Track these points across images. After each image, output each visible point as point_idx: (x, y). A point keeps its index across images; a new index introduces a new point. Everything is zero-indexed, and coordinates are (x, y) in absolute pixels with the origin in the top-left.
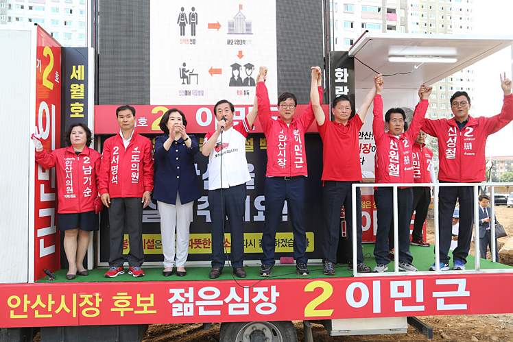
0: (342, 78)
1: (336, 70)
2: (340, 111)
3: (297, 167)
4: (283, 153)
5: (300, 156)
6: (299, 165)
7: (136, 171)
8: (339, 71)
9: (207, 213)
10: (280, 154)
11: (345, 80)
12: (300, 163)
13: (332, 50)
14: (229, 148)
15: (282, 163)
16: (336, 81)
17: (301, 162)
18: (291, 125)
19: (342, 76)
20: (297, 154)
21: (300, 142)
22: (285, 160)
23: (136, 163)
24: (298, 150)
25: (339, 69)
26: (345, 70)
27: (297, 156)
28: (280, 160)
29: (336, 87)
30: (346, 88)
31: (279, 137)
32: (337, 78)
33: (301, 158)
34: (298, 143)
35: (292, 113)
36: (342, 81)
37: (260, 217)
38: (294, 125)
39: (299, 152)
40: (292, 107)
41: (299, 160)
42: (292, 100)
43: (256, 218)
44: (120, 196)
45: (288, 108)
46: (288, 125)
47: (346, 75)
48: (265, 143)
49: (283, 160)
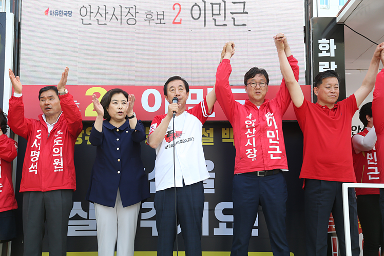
0: (328, 51)
1: (320, 41)
2: (327, 91)
3: (272, 157)
4: (251, 142)
5: (276, 144)
6: (275, 155)
7: (59, 157)
8: (323, 42)
9: (153, 224)
10: (249, 143)
11: (332, 54)
12: (276, 153)
13: (315, 16)
14: (183, 137)
15: (252, 154)
16: (320, 55)
17: (278, 152)
18: (263, 106)
19: (327, 48)
20: (271, 141)
21: (276, 127)
22: (255, 151)
23: (59, 147)
24: (273, 136)
25: (324, 40)
26: (332, 41)
27: (272, 144)
28: (249, 151)
29: (320, 63)
30: (333, 63)
31: (246, 122)
32: (321, 52)
33: (278, 147)
34: (272, 128)
35: (264, 93)
36: (328, 54)
37: (222, 231)
38: (267, 107)
39: (274, 139)
40: (263, 85)
41: (275, 149)
42: (263, 76)
43: (217, 232)
44: (39, 190)
45: (258, 87)
46: (258, 107)
47: (333, 47)
48: (228, 134)
49: (252, 151)
